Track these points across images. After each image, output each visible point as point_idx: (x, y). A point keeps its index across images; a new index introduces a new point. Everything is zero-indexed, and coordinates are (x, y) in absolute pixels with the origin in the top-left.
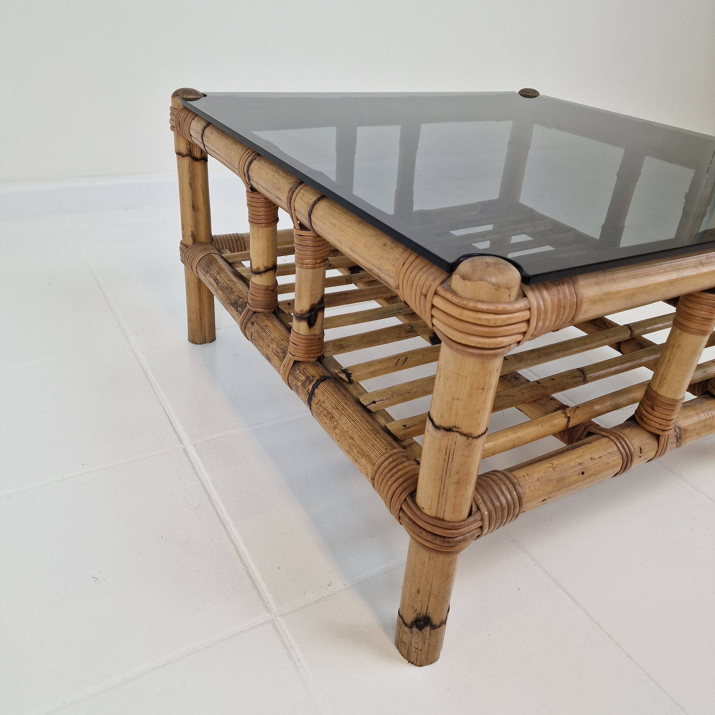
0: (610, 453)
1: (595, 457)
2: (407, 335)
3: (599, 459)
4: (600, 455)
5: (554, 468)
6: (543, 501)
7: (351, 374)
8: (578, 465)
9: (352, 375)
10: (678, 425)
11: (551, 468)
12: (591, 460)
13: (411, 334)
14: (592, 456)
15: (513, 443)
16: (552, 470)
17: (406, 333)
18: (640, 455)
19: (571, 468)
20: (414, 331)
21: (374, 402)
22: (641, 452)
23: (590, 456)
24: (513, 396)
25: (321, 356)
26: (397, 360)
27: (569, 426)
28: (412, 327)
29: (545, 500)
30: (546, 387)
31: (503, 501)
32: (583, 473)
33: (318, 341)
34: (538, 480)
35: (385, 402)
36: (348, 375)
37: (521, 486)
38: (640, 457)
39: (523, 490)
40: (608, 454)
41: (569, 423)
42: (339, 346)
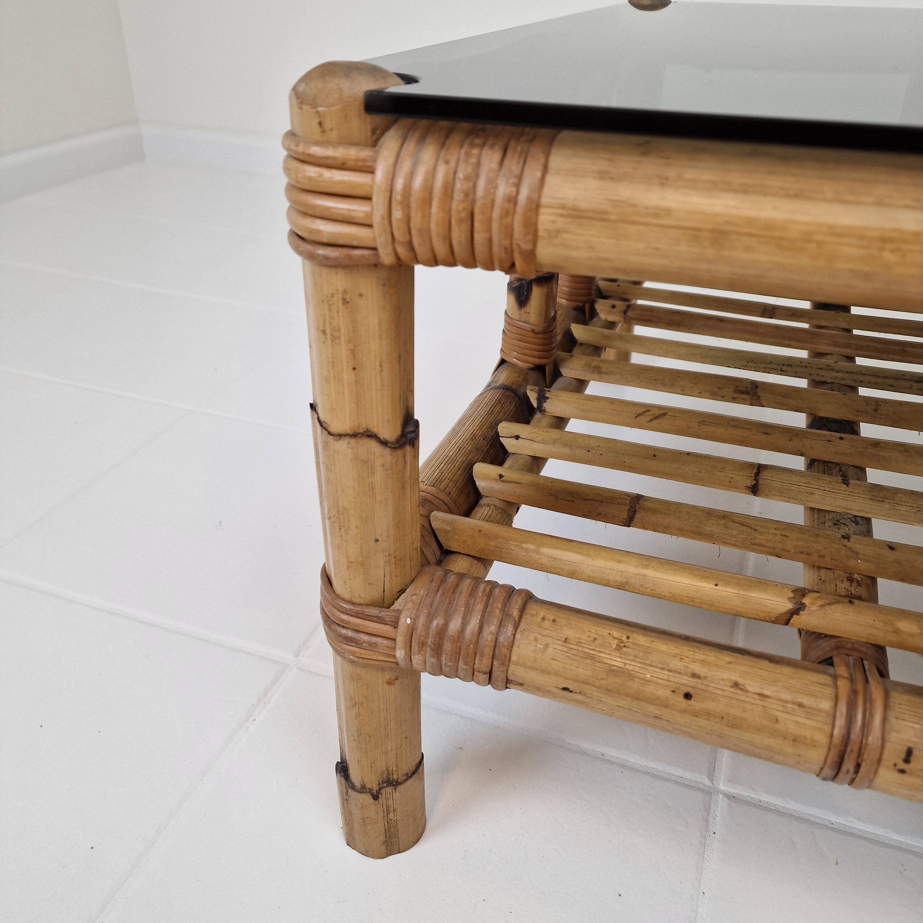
0: (801, 705)
1: (749, 688)
3: (757, 697)
4: (766, 692)
5: (622, 645)
6: (565, 689)
7: (548, 398)
8: (689, 674)
9: (547, 400)
11: (616, 642)
12: (731, 685)
14: (740, 681)
15: (625, 580)
16: (614, 646)
18: (902, 766)
19: (663, 669)
20: (755, 394)
21: (517, 437)
22: (907, 760)
23: (735, 677)
24: (755, 530)
25: (547, 368)
26: (644, 410)
27: (792, 621)
28: (757, 387)
29: (571, 692)
30: (857, 553)
31: (462, 630)
32: (688, 696)
33: (531, 334)
34: (566, 640)
35: (535, 445)
36: (542, 398)
37: (516, 627)
38: (902, 771)
39: (518, 636)
40: (794, 703)
41: (795, 616)
42: (594, 367)
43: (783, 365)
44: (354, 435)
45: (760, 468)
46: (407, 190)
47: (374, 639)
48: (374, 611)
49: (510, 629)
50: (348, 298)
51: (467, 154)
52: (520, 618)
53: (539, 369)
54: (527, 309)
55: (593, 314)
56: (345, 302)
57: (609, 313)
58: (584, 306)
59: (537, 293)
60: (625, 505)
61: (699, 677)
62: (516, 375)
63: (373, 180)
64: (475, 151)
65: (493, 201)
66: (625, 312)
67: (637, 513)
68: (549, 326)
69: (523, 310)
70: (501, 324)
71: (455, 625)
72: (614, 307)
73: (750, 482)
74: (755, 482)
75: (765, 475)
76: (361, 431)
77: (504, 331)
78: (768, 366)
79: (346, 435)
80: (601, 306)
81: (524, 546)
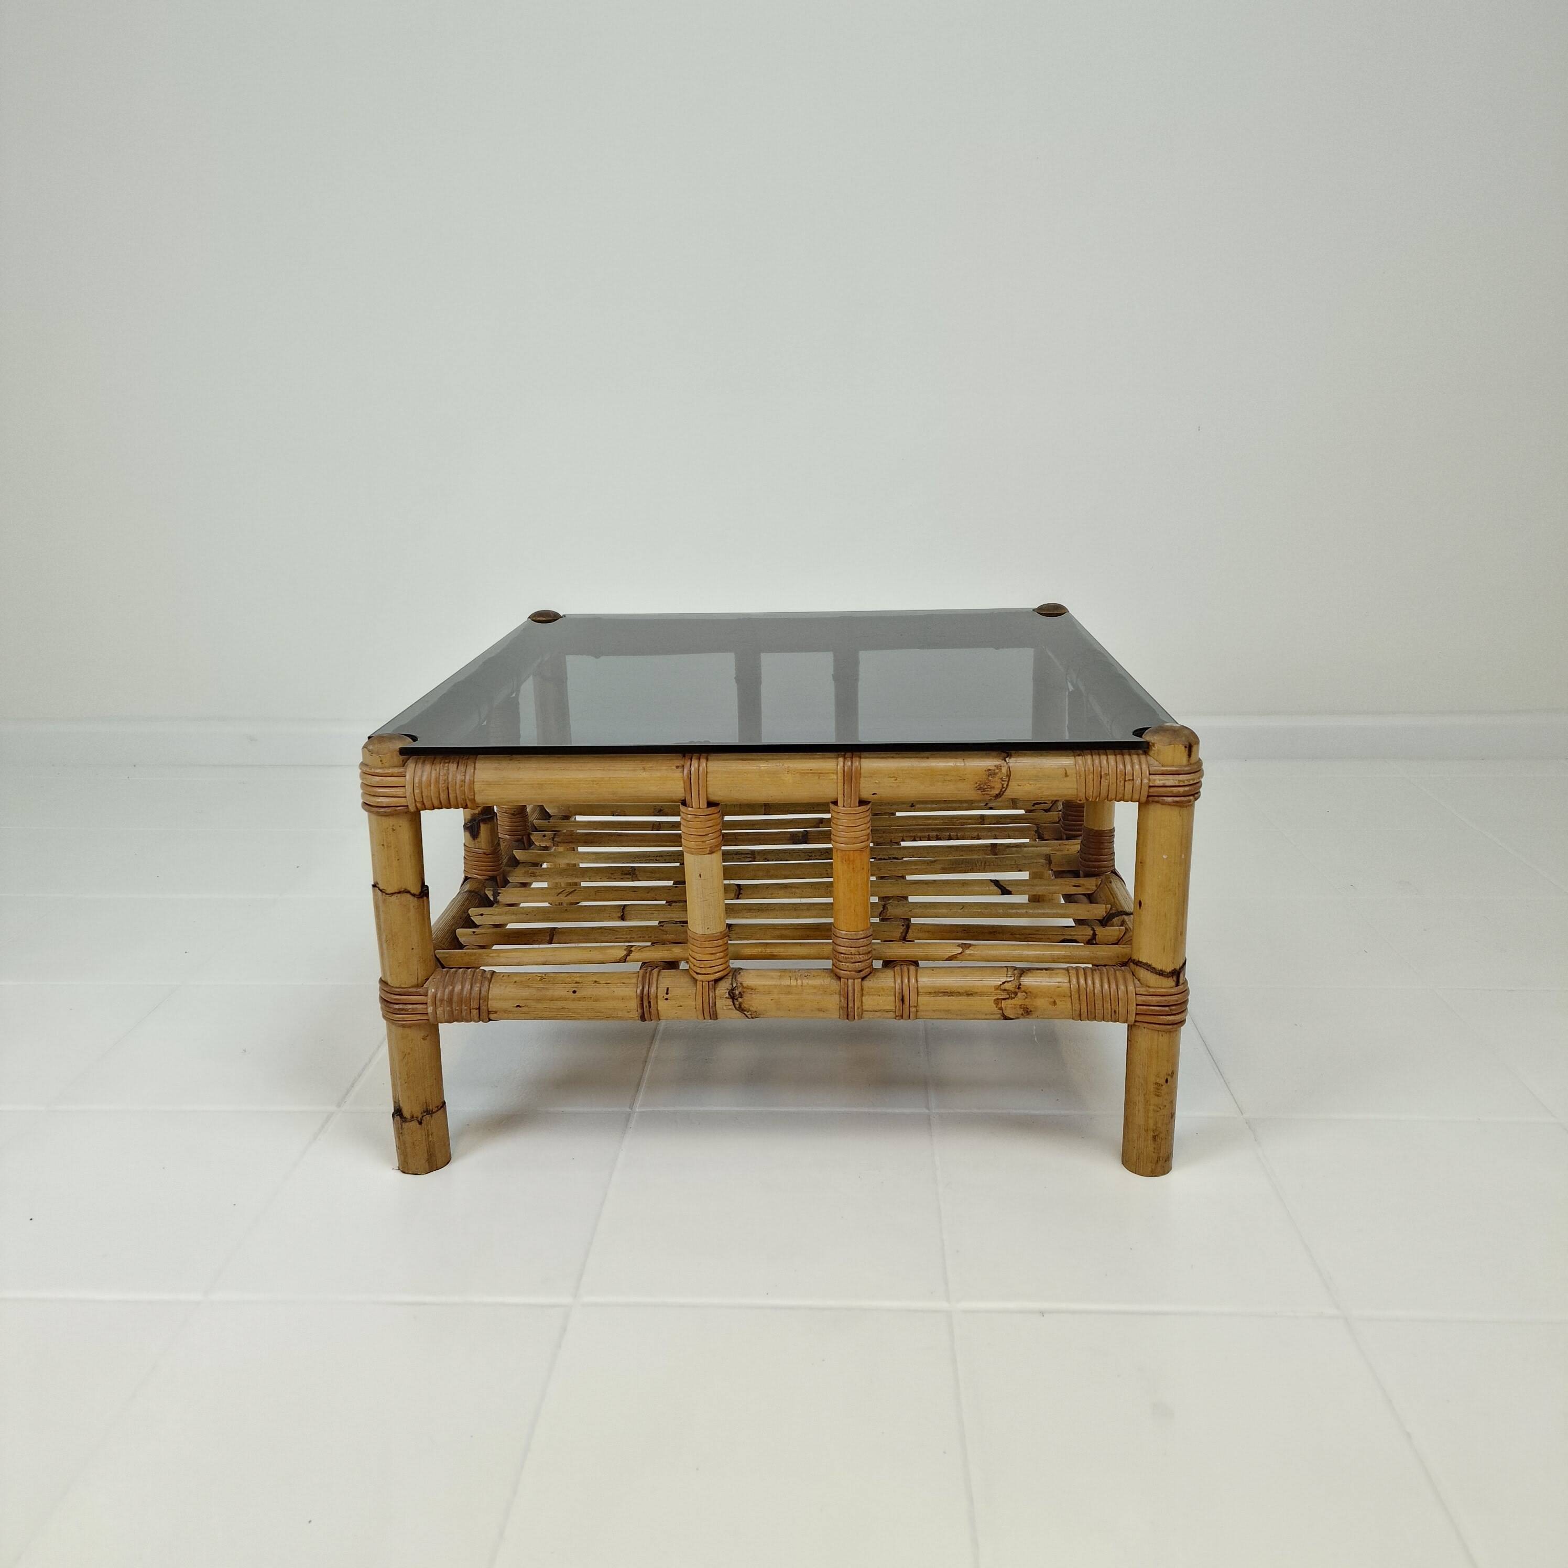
0: (623, 983)
1: (601, 982)
2: (622, 877)
3: (605, 984)
4: (609, 982)
6: (518, 1006)
7: (500, 893)
8: (574, 982)
9: (500, 895)
10: (741, 980)
11: (539, 977)
12: (593, 982)
13: (628, 876)
14: (597, 980)
17: (622, 874)
18: (666, 996)
19: (562, 983)
20: (634, 874)
21: (482, 915)
22: (667, 993)
23: (594, 979)
25: (498, 878)
26: (562, 890)
27: (627, 960)
28: (635, 869)
29: (521, 1007)
30: (666, 932)
31: (462, 989)
32: (574, 992)
33: (485, 856)
34: (515, 982)
35: (494, 917)
36: (496, 894)
37: (490, 981)
38: (667, 999)
39: (491, 986)
40: (621, 983)
41: (628, 957)
42: (531, 873)
43: (657, 856)
44: (399, 893)
45: (625, 906)
46: (420, 782)
47: (415, 1006)
48: (414, 990)
49: (486, 983)
50: (394, 828)
51: (443, 766)
52: (491, 978)
53: (493, 879)
54: (479, 840)
55: (531, 844)
56: (393, 830)
57: (542, 841)
58: (523, 838)
59: (484, 829)
60: (548, 932)
61: (579, 983)
62: (477, 884)
63: (405, 779)
64: (446, 765)
65: (456, 782)
66: (553, 839)
67: (555, 936)
68: (496, 849)
69: (476, 841)
70: (462, 853)
71: (458, 988)
72: (544, 836)
73: (620, 915)
74: (622, 914)
75: (627, 909)
76: (402, 890)
77: (464, 857)
78: (648, 858)
79: (395, 893)
80: (535, 837)
81: (491, 955)
